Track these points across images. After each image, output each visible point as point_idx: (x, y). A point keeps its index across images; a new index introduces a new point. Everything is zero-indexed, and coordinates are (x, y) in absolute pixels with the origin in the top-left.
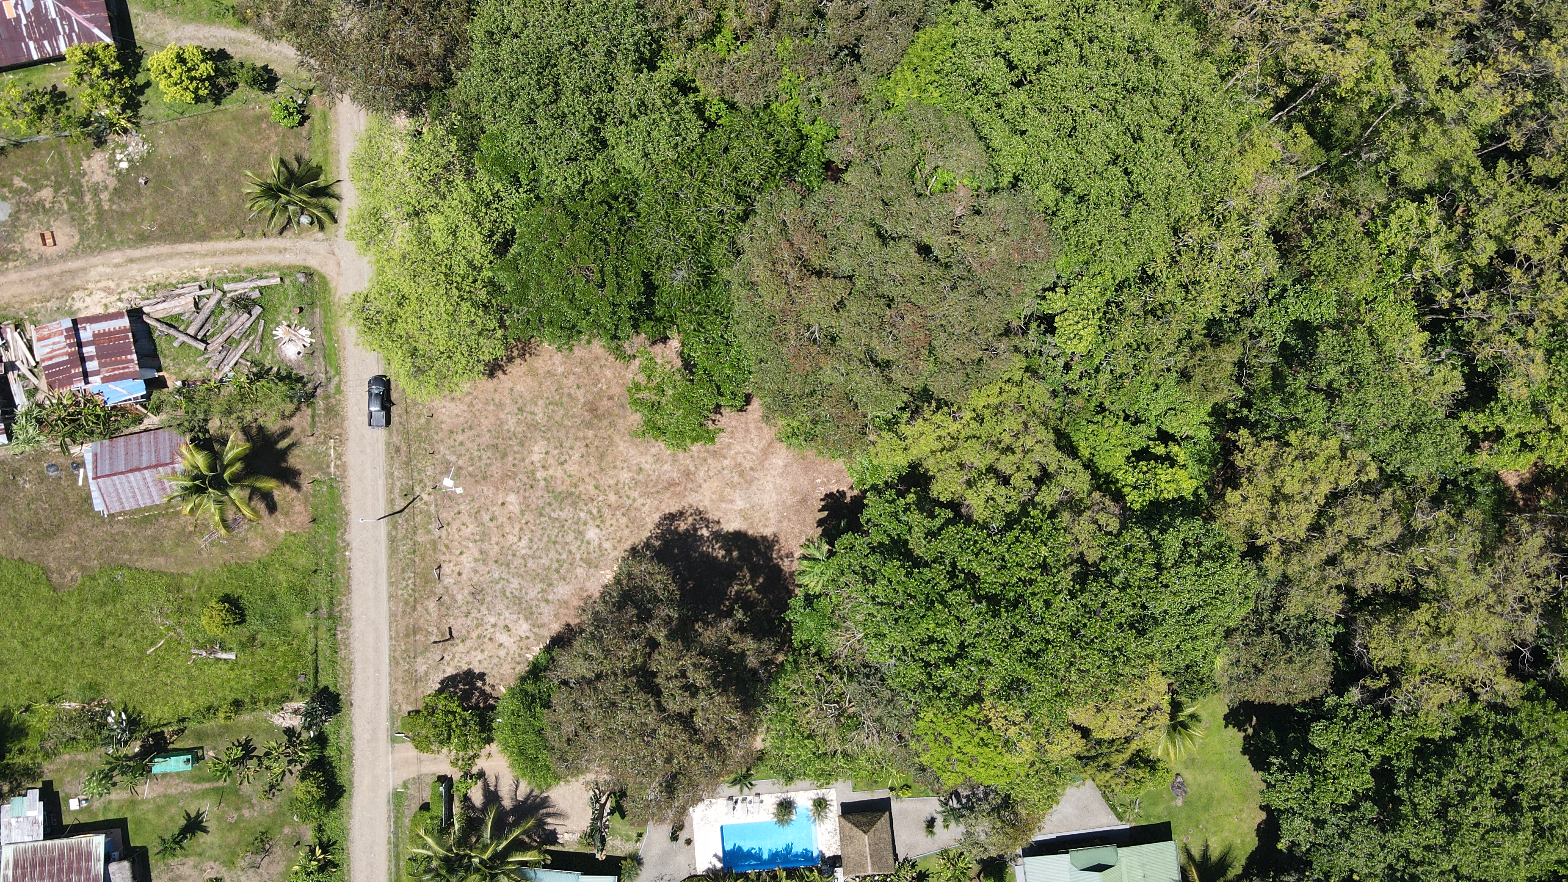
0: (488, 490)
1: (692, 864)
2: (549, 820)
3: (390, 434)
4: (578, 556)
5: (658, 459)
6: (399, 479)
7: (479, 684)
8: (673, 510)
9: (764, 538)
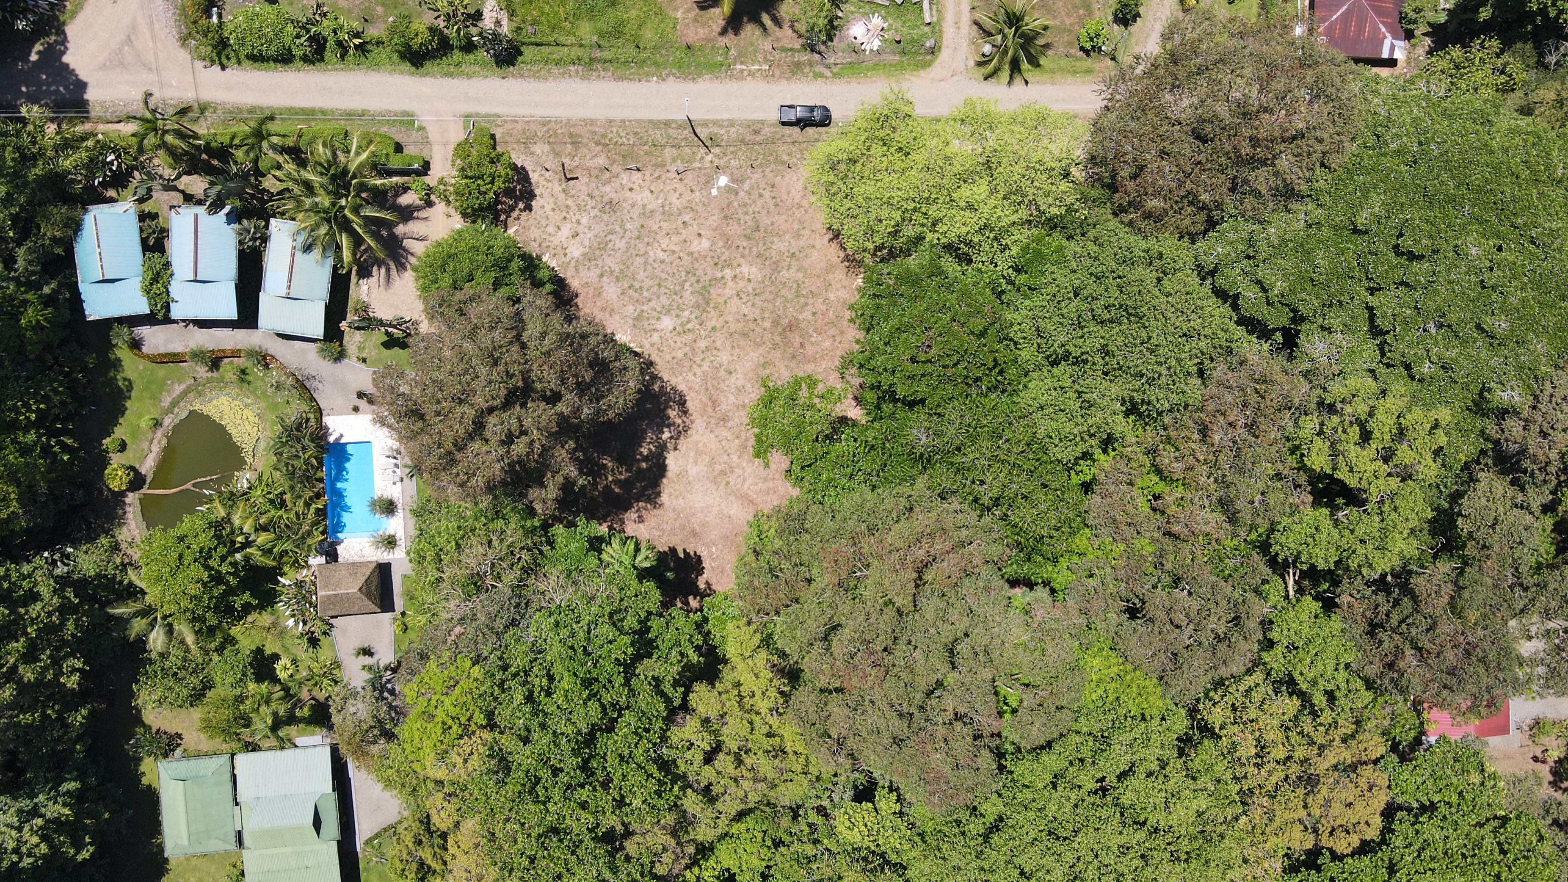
0: (714, 220)
1: (333, 412)
2: (383, 271)
3: (772, 125)
4: (645, 308)
5: (740, 390)
6: (728, 132)
7: (521, 205)
8: (689, 404)
9: (659, 494)
